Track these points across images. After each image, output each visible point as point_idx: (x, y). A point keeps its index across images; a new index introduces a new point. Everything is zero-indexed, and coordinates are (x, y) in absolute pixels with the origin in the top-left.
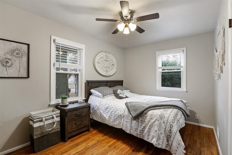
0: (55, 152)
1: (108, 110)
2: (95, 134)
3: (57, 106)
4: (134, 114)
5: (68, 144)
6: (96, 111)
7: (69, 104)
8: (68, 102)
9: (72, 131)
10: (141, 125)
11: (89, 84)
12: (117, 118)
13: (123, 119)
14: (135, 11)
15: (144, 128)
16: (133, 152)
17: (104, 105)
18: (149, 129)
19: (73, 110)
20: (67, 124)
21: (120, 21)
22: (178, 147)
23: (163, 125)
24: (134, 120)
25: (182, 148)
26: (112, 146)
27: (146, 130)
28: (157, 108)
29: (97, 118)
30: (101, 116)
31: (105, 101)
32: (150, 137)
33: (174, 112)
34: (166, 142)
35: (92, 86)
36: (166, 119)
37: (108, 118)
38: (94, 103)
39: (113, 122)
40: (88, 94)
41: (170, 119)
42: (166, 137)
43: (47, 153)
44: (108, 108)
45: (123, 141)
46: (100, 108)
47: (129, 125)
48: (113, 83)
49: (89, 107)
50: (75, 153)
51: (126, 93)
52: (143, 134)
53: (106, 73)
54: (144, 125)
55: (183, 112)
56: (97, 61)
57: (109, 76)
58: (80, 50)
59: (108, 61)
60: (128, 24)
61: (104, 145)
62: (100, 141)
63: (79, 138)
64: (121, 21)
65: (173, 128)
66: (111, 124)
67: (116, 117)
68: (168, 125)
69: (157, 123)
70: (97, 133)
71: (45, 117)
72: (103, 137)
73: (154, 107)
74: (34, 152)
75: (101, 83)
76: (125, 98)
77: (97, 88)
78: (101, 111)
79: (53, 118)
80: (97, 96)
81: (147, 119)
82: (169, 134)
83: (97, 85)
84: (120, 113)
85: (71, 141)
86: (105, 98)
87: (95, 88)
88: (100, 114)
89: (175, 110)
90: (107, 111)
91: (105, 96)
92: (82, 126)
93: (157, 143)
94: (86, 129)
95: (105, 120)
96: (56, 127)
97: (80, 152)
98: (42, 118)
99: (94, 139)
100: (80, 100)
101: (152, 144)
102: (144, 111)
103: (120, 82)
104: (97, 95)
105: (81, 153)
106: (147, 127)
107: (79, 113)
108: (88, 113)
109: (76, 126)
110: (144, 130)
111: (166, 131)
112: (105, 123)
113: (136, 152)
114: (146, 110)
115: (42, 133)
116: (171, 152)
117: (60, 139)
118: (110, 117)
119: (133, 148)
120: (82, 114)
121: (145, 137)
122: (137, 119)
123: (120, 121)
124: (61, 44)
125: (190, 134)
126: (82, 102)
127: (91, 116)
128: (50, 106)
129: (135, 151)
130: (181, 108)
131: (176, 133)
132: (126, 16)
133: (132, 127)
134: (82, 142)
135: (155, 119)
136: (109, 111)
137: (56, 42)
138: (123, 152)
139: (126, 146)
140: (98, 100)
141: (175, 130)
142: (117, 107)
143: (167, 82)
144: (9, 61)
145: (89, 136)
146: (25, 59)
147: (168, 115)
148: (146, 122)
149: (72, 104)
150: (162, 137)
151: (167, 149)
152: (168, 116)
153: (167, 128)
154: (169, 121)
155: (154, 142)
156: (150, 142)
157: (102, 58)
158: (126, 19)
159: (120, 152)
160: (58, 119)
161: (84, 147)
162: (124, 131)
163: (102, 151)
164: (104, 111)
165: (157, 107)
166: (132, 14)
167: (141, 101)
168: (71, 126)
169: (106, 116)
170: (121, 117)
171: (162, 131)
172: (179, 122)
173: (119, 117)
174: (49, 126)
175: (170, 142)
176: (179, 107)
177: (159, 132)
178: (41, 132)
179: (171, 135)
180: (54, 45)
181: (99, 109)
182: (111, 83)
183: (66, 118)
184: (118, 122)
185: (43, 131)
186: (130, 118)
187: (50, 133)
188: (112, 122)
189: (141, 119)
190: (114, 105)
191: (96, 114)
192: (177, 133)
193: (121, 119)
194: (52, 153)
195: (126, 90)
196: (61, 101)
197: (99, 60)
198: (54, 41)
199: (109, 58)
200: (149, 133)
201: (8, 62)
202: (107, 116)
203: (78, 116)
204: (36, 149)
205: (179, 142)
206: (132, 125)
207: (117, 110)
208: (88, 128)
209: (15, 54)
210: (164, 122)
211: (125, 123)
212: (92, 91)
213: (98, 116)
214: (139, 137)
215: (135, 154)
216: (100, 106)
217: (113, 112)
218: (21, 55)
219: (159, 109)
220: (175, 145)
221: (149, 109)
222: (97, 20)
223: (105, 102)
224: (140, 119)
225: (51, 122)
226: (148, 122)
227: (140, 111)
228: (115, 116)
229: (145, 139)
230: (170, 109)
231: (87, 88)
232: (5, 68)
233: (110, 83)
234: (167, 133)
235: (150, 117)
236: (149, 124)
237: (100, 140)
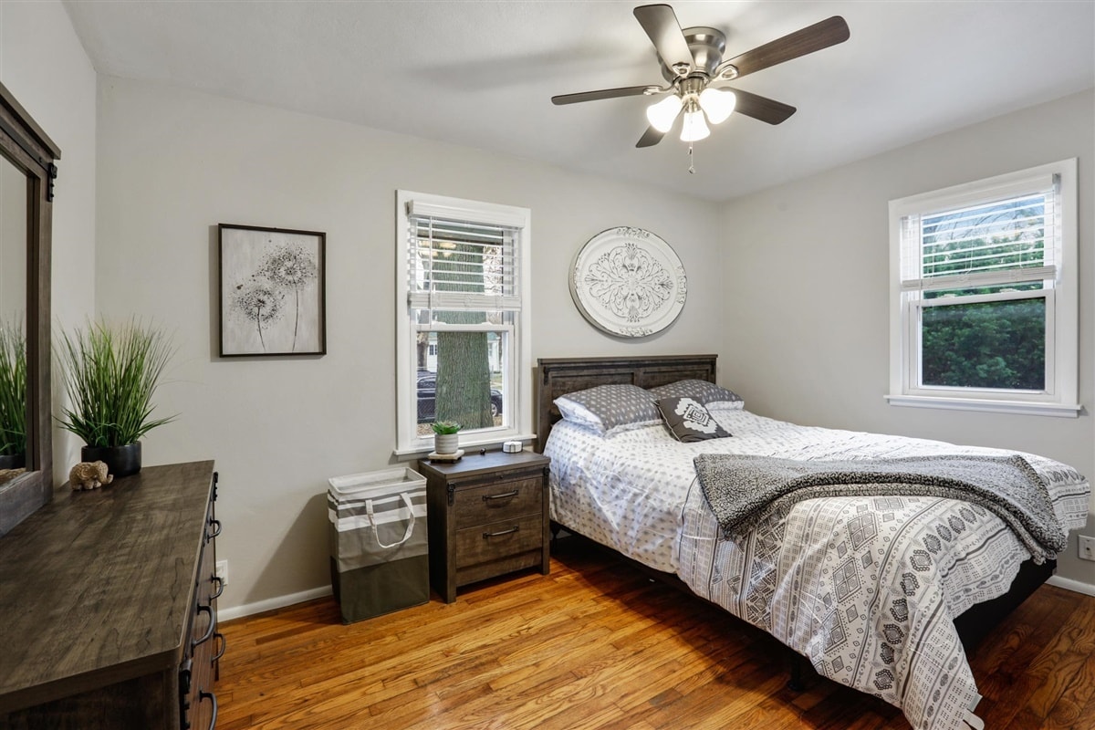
0: (405, 632)
1: (621, 486)
2: (569, 588)
3: (420, 463)
4: (728, 510)
5: (457, 612)
6: (574, 492)
7: (466, 454)
8: (460, 448)
9: (471, 561)
10: (760, 566)
11: (551, 374)
12: (653, 526)
13: (679, 531)
14: (727, 28)
15: (773, 578)
16: (717, 686)
17: (605, 463)
18: (796, 585)
19: (475, 478)
20: (454, 534)
21: (657, 90)
22: (938, 692)
23: (865, 576)
24: (727, 538)
25: (960, 699)
26: (626, 644)
27: (780, 592)
28: (842, 487)
29: (578, 520)
30: (594, 515)
31: (612, 450)
32: (800, 628)
33: (938, 512)
34: (879, 659)
35: (564, 383)
36: (879, 544)
37: (618, 525)
38: (568, 456)
39: (638, 540)
40: (548, 418)
41: (902, 547)
42: (879, 635)
43: (380, 629)
44: (619, 480)
45: (680, 633)
46: (589, 476)
47: (703, 562)
48: (663, 369)
49: (544, 471)
50: (474, 646)
51: (725, 413)
52: (767, 608)
53: (629, 324)
54: (772, 566)
55: (1012, 518)
56: (586, 272)
57: (646, 338)
58: (510, 234)
59: (639, 268)
60: (695, 95)
61: (593, 635)
62: (581, 616)
63: (498, 593)
64: (661, 89)
65: (918, 592)
66: (631, 550)
67: (649, 521)
68: (890, 578)
69: (834, 560)
70: (576, 583)
71: (374, 499)
72: (598, 603)
73: (829, 484)
74: (339, 619)
75: (605, 371)
76: (713, 436)
77: (583, 392)
78: (592, 491)
79: (401, 504)
80: (580, 425)
81: (786, 539)
82: (892, 621)
83: (587, 378)
84: (669, 503)
85: (467, 601)
86: (614, 435)
87: (576, 391)
88: (589, 505)
89: (951, 508)
90: (616, 492)
91: (613, 427)
92: (515, 549)
93: (829, 659)
94: (529, 562)
95: (607, 533)
96: (414, 540)
97: (494, 648)
98: (363, 501)
99: (559, 608)
100: (510, 443)
101: (806, 660)
102: (774, 498)
103: (703, 363)
104: (579, 421)
105: (498, 650)
106: (787, 578)
107: (499, 492)
108: (540, 495)
109: (488, 545)
110: (771, 587)
111: (881, 606)
112: (609, 545)
113: (729, 688)
114: (781, 493)
115: (365, 555)
116: (906, 714)
117: (428, 588)
118: (625, 517)
119: (721, 669)
120: (515, 501)
121: (777, 624)
122: (741, 533)
123: (666, 540)
124: (434, 218)
125: (1080, 654)
126: (518, 449)
127: (556, 511)
128: (395, 459)
129: (728, 683)
130: (995, 499)
131: (929, 622)
132: (680, 64)
133: (717, 571)
134: (509, 611)
135: (825, 540)
136: (624, 491)
137: (416, 210)
138: (670, 677)
139: (692, 656)
140: (584, 442)
141: (925, 602)
142: (658, 477)
143: (991, 357)
144: (265, 298)
145: (539, 591)
146: (312, 287)
147: (899, 526)
148: (782, 552)
149: (479, 457)
150: (854, 630)
151: (885, 694)
152: (892, 529)
153: (884, 592)
154: (898, 556)
155: (815, 649)
156: (796, 649)
157: (611, 257)
158: (684, 76)
159: (658, 675)
160: (420, 511)
161: (513, 632)
162: (685, 584)
163: (580, 659)
164: (604, 493)
165: (845, 482)
166: (716, 45)
167: (784, 456)
168: (468, 541)
169: (612, 513)
170: (671, 519)
171: (860, 602)
172: (965, 570)
173: (662, 520)
174: (389, 533)
175: (902, 662)
176: (983, 494)
177: (842, 608)
178: (360, 553)
179: (908, 628)
180: (408, 225)
181: (586, 482)
182: (656, 369)
183: (448, 508)
184: (660, 541)
185: (368, 548)
186: (708, 525)
187: (394, 559)
188: (634, 542)
189: (761, 538)
190: (647, 466)
191: (576, 502)
192: (935, 620)
193: (673, 531)
194: (396, 635)
195: (723, 399)
196: (433, 441)
197: (594, 268)
198: (408, 209)
199: (644, 253)
200: (794, 604)
201: (263, 302)
202: (614, 513)
203: (496, 506)
204: (346, 609)
205: (945, 671)
206: (718, 563)
207: (656, 490)
208: (540, 558)
209: (282, 272)
210: (869, 560)
211: (687, 550)
212: (562, 402)
213: (580, 513)
214: (750, 621)
215: (727, 694)
216: (588, 469)
217: (640, 499)
218: (299, 274)
219: (856, 494)
220: (923, 679)
221: (800, 491)
222: (558, 100)
223: (611, 454)
224: (756, 536)
225: (396, 519)
226: (791, 555)
227: (756, 496)
228: (646, 516)
229: (778, 631)
230: (923, 499)
231: (543, 391)
232: (256, 323)
233: (648, 369)
234: (884, 616)
235: (800, 528)
236: (795, 565)
237: (582, 613)
